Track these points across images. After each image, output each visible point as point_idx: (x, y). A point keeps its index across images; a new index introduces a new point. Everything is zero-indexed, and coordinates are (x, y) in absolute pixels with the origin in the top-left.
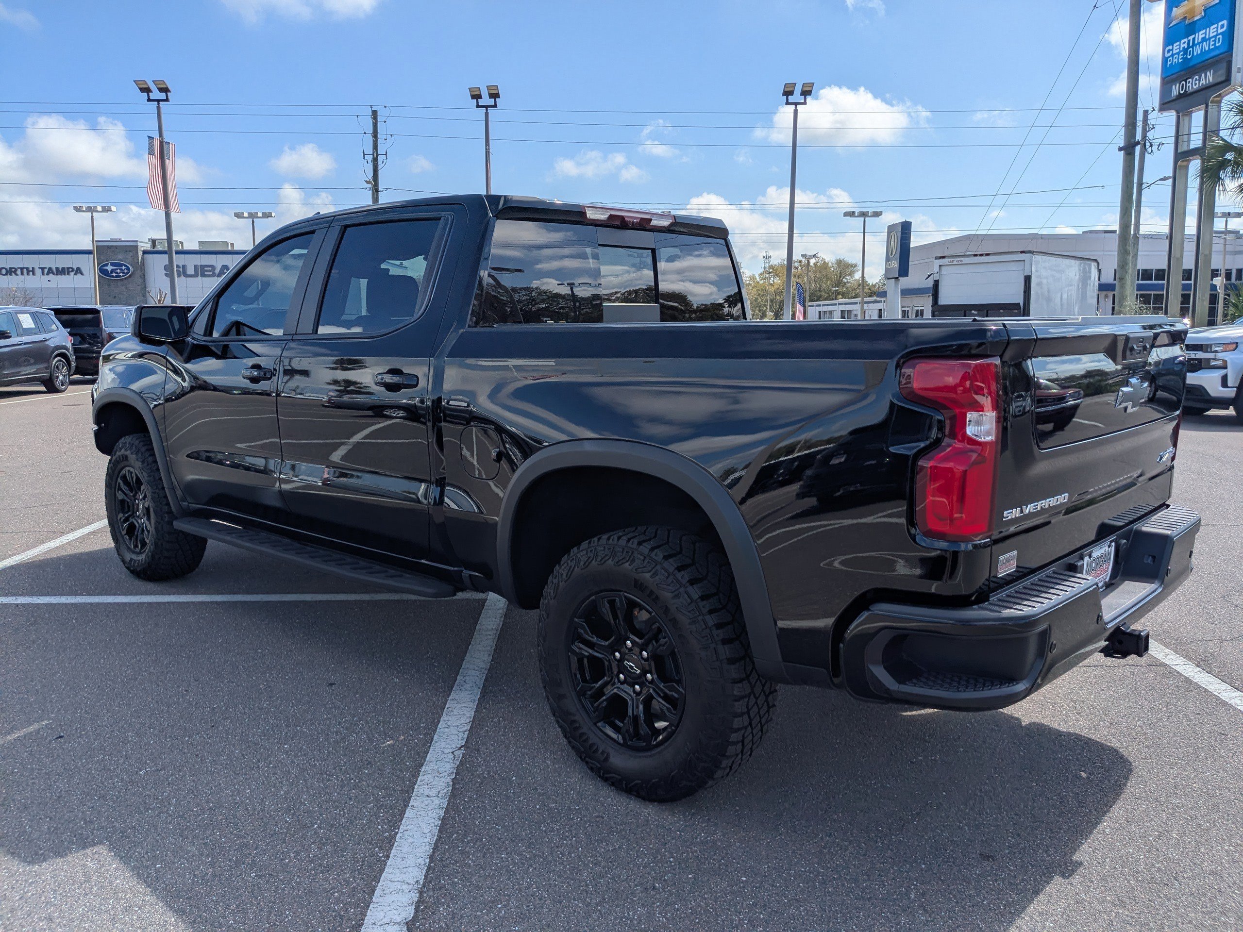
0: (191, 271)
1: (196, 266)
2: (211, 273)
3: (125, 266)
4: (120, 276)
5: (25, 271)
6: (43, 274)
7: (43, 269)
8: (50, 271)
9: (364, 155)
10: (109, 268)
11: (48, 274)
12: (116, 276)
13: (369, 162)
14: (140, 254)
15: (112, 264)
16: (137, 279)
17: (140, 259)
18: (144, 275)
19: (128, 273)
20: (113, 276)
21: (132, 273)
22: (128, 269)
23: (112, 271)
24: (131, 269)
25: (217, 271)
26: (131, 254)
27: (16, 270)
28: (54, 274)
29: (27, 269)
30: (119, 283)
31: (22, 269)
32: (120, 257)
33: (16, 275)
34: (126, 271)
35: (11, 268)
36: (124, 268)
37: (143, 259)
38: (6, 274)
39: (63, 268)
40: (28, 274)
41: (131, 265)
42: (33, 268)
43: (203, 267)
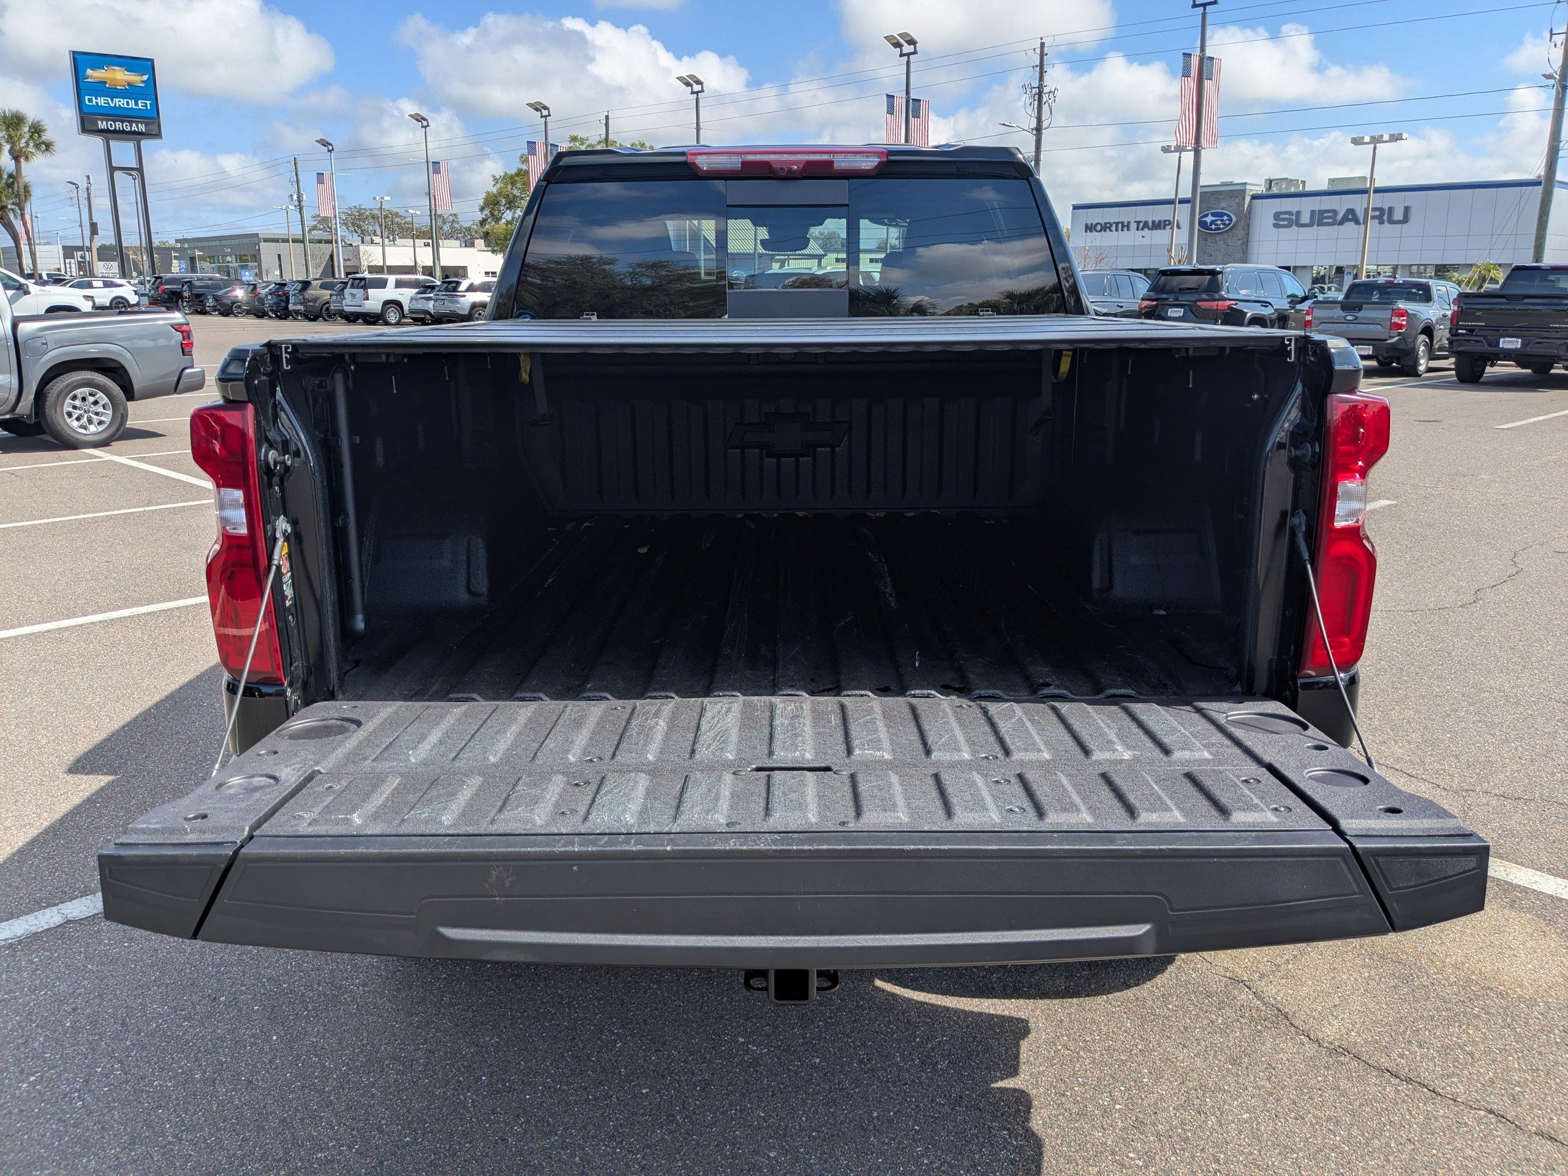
0: (1305, 219)
1: (1313, 212)
2: (1330, 221)
3: (1228, 215)
4: (1220, 229)
5: (1120, 225)
6: (1138, 229)
7: (1138, 223)
8: (1146, 225)
9: (1552, 34)
10: (1209, 219)
11: (1142, 229)
12: (1216, 229)
13: (1559, 44)
14: (1248, 199)
15: (1213, 215)
16: (1240, 232)
17: (1246, 206)
18: (1248, 225)
19: (1229, 224)
20: (1211, 229)
21: (1234, 225)
22: (1231, 220)
23: (1212, 222)
24: (1233, 217)
25: (1339, 218)
26: (1237, 200)
27: (1111, 225)
28: (1149, 229)
29: (1123, 223)
30: (1218, 238)
31: (1117, 224)
32: (1223, 206)
33: (1111, 231)
34: (1227, 222)
35: (1106, 224)
36: (1225, 218)
37: (1250, 206)
38: (1100, 231)
39: (1160, 221)
40: (1122, 230)
41: (1235, 214)
42: (1128, 222)
43: (1322, 212)
